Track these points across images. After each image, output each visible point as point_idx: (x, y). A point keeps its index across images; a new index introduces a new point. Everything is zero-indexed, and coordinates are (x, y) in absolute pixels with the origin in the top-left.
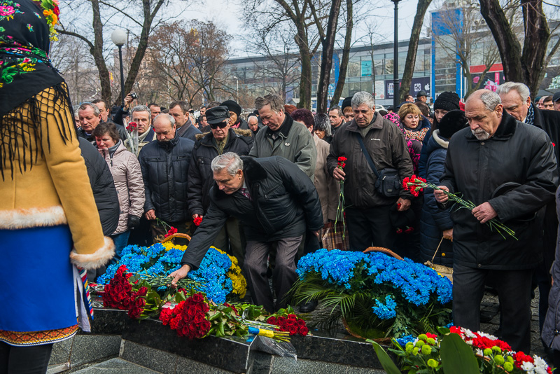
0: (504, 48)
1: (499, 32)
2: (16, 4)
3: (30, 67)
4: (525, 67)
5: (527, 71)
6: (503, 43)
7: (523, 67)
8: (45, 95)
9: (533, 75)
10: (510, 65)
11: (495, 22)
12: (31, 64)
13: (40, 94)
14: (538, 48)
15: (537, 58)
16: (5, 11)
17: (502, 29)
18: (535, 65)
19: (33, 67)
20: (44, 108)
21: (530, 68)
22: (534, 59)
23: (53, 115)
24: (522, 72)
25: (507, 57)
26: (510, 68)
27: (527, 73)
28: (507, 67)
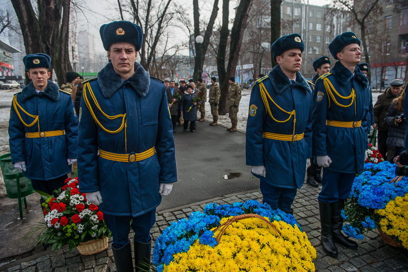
5: (47, 45)
7: (43, 41)
9: (51, 51)
14: (54, 26)
15: (53, 35)
21: (49, 44)
22: (51, 36)
24: (43, 46)
25: (29, 29)
26: (32, 41)
28: (30, 39)
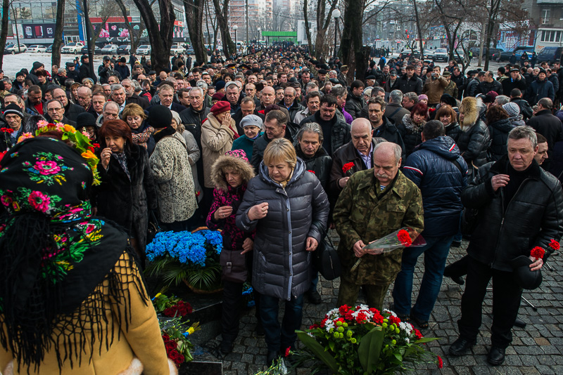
0: (149, 25)
1: (146, 13)
2: (57, 156)
3: (97, 234)
4: (163, 39)
6: (149, 21)
8: (122, 264)
10: (154, 37)
11: (143, 6)
12: (97, 232)
13: (117, 264)
16: (46, 168)
17: (148, 11)
18: (169, 37)
19: (99, 234)
20: (124, 279)
23: (133, 281)
27: (165, 43)
